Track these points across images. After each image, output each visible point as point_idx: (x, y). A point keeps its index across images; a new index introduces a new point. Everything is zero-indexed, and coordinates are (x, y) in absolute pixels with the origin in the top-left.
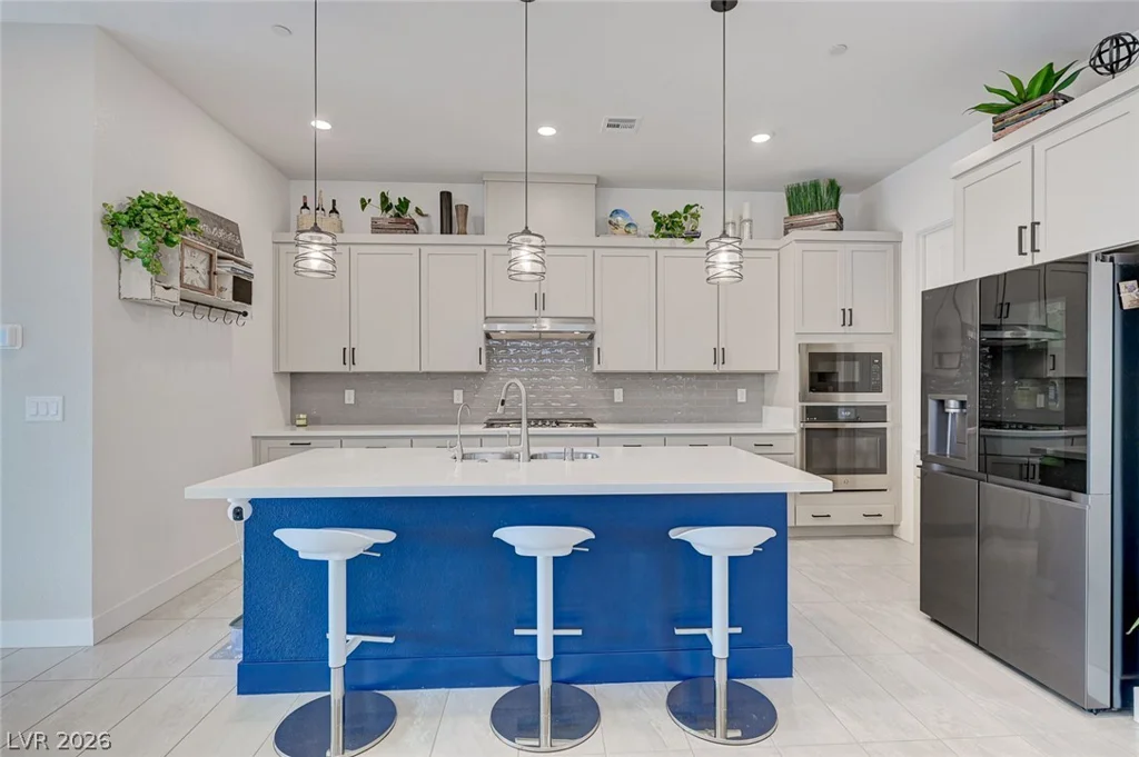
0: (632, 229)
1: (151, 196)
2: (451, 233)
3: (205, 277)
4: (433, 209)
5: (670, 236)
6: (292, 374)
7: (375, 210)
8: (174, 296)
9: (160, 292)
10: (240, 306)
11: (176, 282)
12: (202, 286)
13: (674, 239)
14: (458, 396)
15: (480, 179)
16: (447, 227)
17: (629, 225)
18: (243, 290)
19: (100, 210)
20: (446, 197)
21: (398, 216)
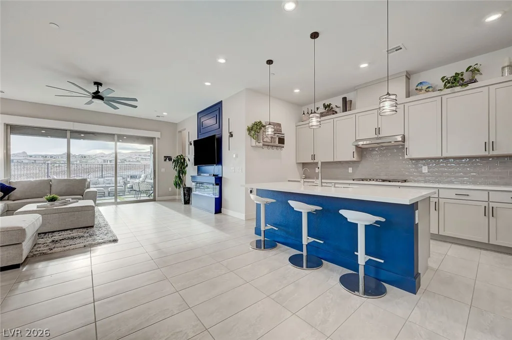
0: (430, 89)
1: (256, 122)
2: (346, 111)
3: (270, 139)
4: (340, 104)
5: (452, 87)
6: (303, 163)
7: (322, 110)
8: (261, 144)
9: (257, 144)
10: (282, 145)
11: (262, 141)
12: (269, 141)
13: (453, 88)
14: (350, 170)
15: (355, 89)
16: (345, 110)
17: (429, 87)
18: (282, 141)
19: (247, 128)
20: (345, 99)
21: (329, 109)
